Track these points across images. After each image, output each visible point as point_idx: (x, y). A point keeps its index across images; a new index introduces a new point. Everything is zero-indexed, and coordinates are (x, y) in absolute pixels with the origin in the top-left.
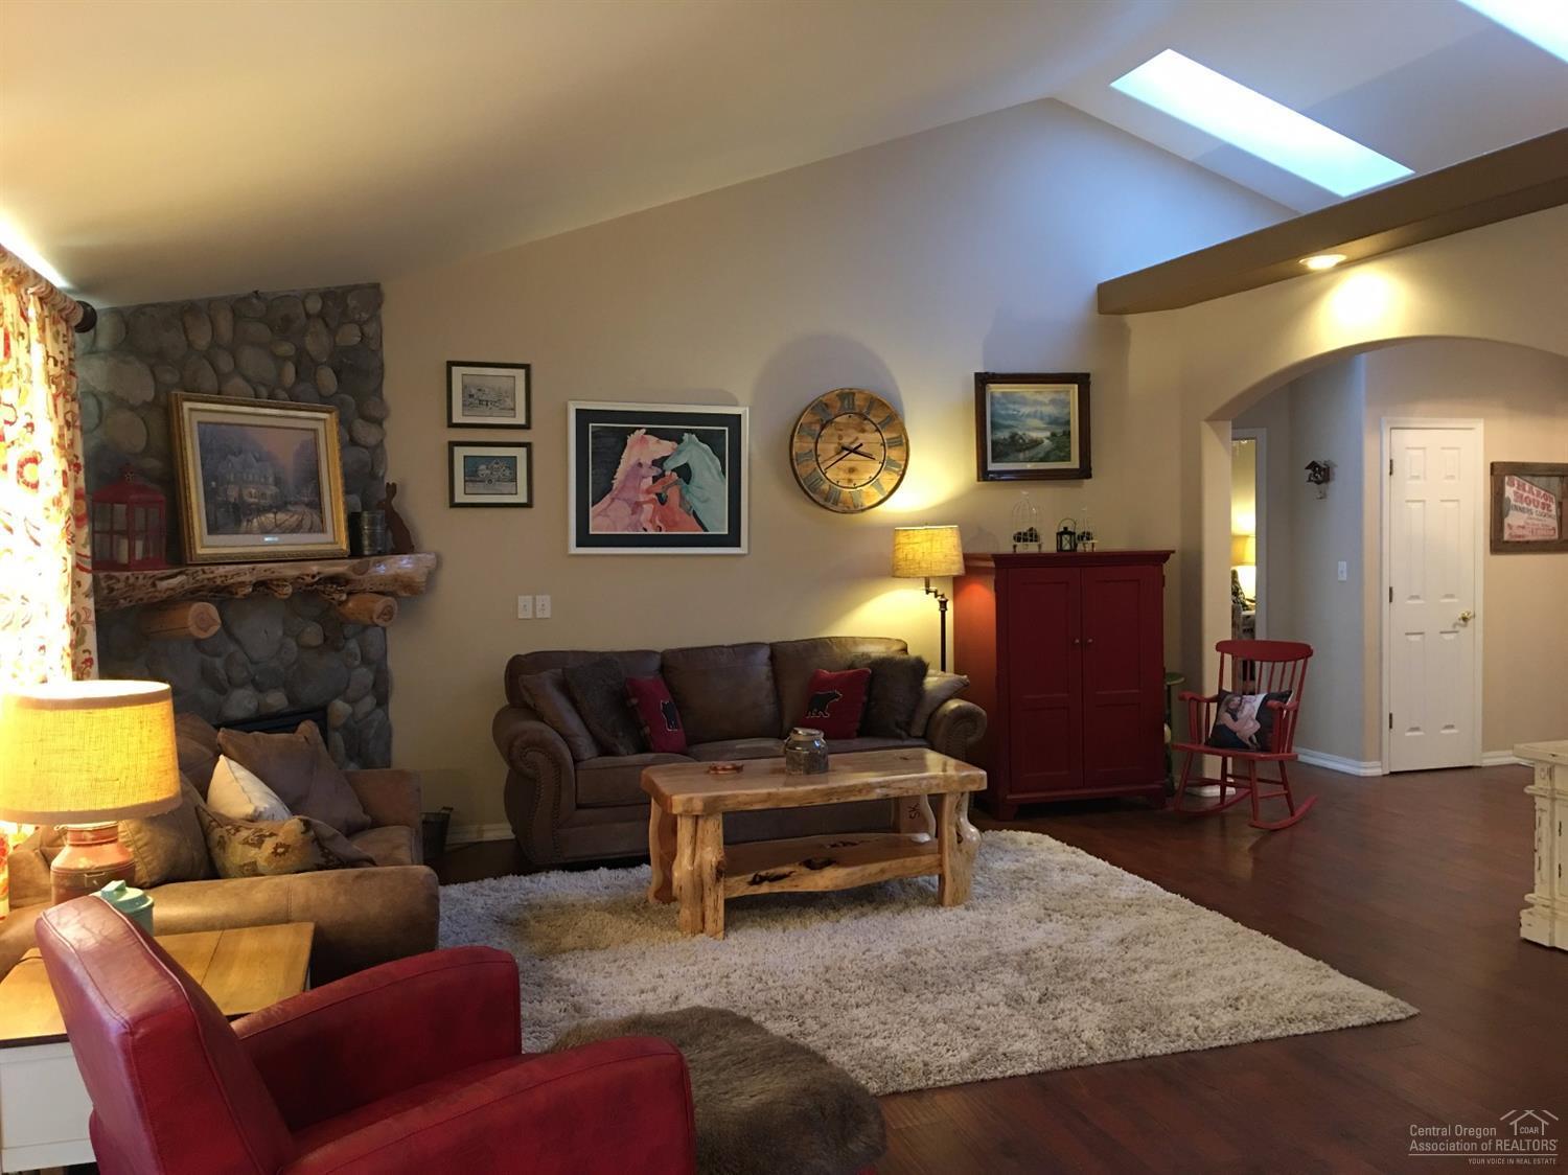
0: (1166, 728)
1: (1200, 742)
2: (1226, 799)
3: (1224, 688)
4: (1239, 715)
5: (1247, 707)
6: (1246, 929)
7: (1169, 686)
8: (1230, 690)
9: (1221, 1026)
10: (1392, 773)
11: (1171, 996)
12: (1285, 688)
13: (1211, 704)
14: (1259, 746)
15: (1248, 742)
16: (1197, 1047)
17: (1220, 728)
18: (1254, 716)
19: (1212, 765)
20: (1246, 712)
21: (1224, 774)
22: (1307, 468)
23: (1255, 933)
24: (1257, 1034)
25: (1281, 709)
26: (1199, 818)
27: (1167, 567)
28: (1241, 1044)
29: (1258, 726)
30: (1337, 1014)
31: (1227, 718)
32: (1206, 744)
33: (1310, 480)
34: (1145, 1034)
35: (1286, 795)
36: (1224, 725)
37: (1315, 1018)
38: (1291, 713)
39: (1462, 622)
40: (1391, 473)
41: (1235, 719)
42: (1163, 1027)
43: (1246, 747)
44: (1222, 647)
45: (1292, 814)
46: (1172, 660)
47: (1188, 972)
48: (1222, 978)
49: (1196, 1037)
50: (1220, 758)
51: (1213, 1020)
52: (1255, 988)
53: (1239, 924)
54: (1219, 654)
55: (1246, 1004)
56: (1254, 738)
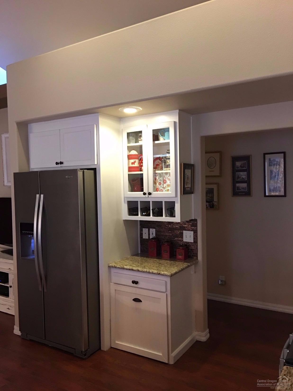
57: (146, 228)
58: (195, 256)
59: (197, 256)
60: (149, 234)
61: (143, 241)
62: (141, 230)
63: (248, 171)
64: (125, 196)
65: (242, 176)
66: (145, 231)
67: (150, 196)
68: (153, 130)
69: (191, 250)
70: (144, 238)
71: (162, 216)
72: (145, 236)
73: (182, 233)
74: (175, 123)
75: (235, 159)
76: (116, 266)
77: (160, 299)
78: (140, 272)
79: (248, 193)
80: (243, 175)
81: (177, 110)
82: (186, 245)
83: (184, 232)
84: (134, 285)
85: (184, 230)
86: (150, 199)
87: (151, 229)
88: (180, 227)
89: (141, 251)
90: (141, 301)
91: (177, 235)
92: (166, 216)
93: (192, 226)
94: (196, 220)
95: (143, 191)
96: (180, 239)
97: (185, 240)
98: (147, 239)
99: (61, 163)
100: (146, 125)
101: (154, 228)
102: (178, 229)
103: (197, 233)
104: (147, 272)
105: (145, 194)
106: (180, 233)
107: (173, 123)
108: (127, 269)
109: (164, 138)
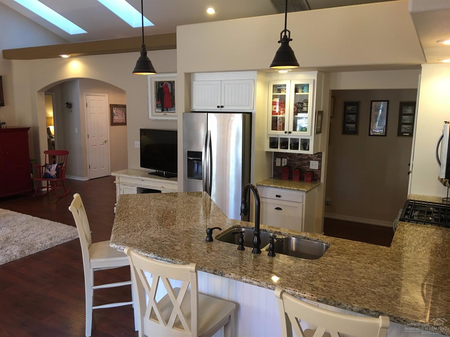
0: (31, 174)
1: (41, 178)
2: (49, 191)
3: (47, 163)
4: (51, 170)
5: (53, 167)
6: (54, 222)
7: (32, 163)
8: (48, 163)
9: (48, 244)
10: (90, 179)
11: (35, 241)
12: (63, 162)
13: (43, 167)
14: (56, 177)
15: (54, 176)
16: (42, 250)
17: (46, 174)
18: (55, 170)
19: (44, 183)
20: (52, 169)
21: (48, 185)
22: (66, 104)
23: (56, 222)
24: (57, 244)
25: (61, 167)
26: (42, 197)
27: (29, 132)
28: (53, 247)
29: (56, 172)
30: (74, 236)
31: (48, 171)
32: (42, 178)
33: (67, 107)
34: (30, 250)
35: (64, 188)
36: (47, 173)
37: (70, 238)
38: (64, 168)
39: (105, 142)
40: (87, 106)
41: (50, 171)
42: (34, 248)
43: (53, 178)
44: (46, 152)
45: (66, 193)
46: (32, 156)
47: (40, 234)
48: (48, 234)
49: (42, 248)
50: (46, 181)
51: (46, 243)
52: (56, 235)
53: (52, 221)
54: (45, 154)
55: (54, 238)
56: (55, 175)
57: (279, 158)
58: (318, 179)
59: (320, 180)
60: (281, 163)
61: (276, 168)
62: (275, 160)
63: (357, 114)
64: (268, 133)
65: (351, 118)
66: (278, 160)
67: (289, 134)
68: (295, 85)
69: (316, 175)
70: (277, 165)
71: (298, 149)
72: (278, 164)
73: (310, 162)
74: (314, 80)
75: (347, 104)
76: (263, 185)
77: (297, 207)
78: (283, 189)
79: (355, 132)
80: (353, 117)
81: (316, 71)
82: (312, 171)
83: (311, 162)
84: (278, 198)
85: (311, 160)
86: (289, 137)
87: (283, 159)
88: (308, 158)
89: (274, 175)
90: (282, 210)
91: (305, 163)
92: (301, 149)
93: (317, 157)
94: (321, 153)
95: (284, 130)
96: (307, 167)
97: (311, 167)
98: (279, 167)
99: (222, 107)
100: (290, 81)
101: (286, 158)
102: (306, 160)
103: (321, 162)
104: (288, 189)
105: (286, 132)
106: (308, 162)
107: (313, 81)
108: (272, 187)
109: (303, 91)
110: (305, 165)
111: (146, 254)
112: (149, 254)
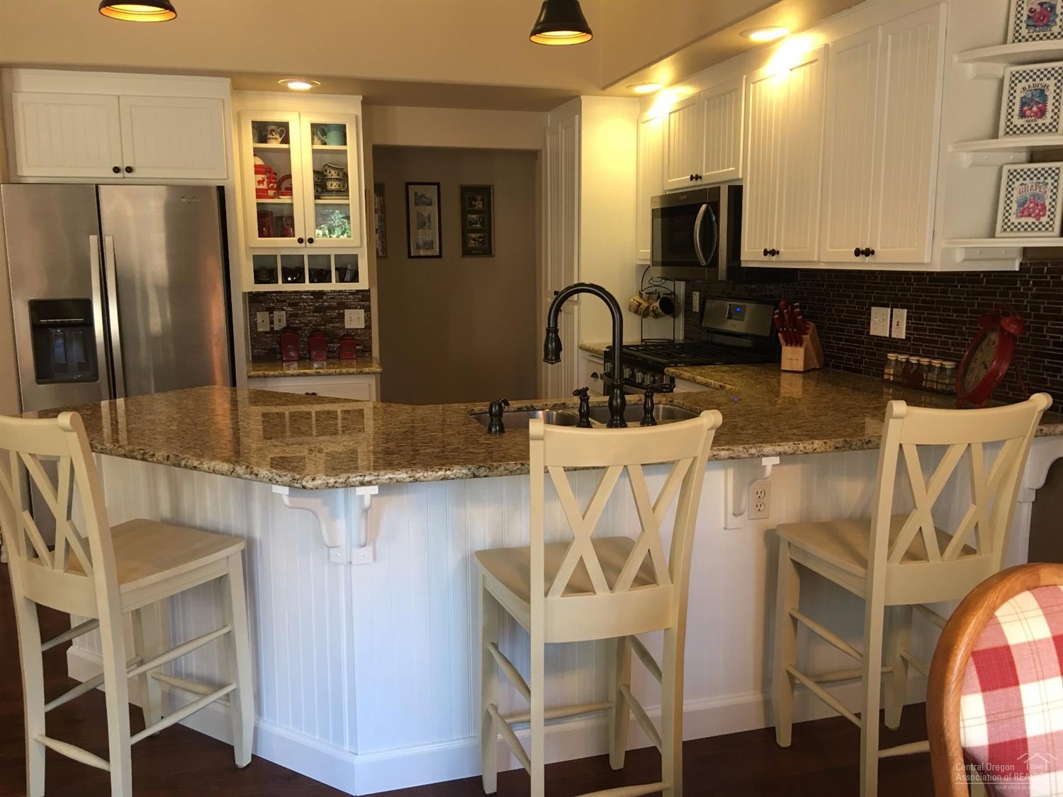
57: (264, 311)
59: (372, 353)
60: (272, 322)
61: (257, 337)
62: (253, 316)
64: (249, 246)
66: (262, 317)
68: (311, 124)
69: (360, 341)
70: (260, 330)
71: (327, 280)
72: (263, 326)
73: (343, 314)
74: (357, 117)
81: (360, 95)
82: (350, 335)
83: (347, 312)
85: (347, 309)
86: (306, 250)
87: (275, 313)
88: (337, 303)
89: (254, 356)
91: (331, 318)
92: (337, 282)
93: (360, 301)
94: (368, 290)
95: (294, 236)
96: (338, 325)
97: (348, 325)
98: (266, 332)
99: (129, 170)
100: (297, 113)
101: (284, 310)
102: (333, 308)
103: (370, 311)
104: (335, 374)
105: (301, 241)
106: (339, 314)
107: (354, 117)
108: (293, 375)
109: (326, 140)
110: (331, 320)
111: (441, 473)
112: (449, 469)
